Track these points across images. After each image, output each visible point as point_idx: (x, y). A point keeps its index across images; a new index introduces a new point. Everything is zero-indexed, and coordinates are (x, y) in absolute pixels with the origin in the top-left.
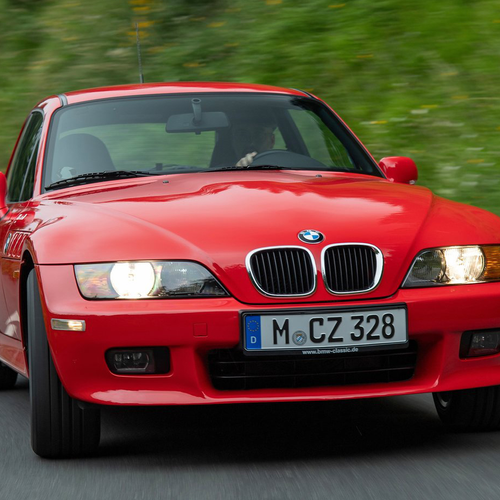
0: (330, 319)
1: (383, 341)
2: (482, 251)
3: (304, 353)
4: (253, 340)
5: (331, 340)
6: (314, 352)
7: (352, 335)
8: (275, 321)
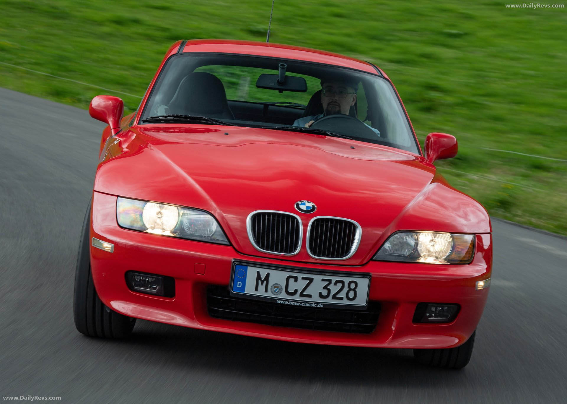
0: (303, 278)
1: (345, 302)
2: (452, 237)
3: (278, 302)
4: (239, 284)
5: (302, 295)
6: (286, 303)
7: (320, 294)
8: (258, 273)
